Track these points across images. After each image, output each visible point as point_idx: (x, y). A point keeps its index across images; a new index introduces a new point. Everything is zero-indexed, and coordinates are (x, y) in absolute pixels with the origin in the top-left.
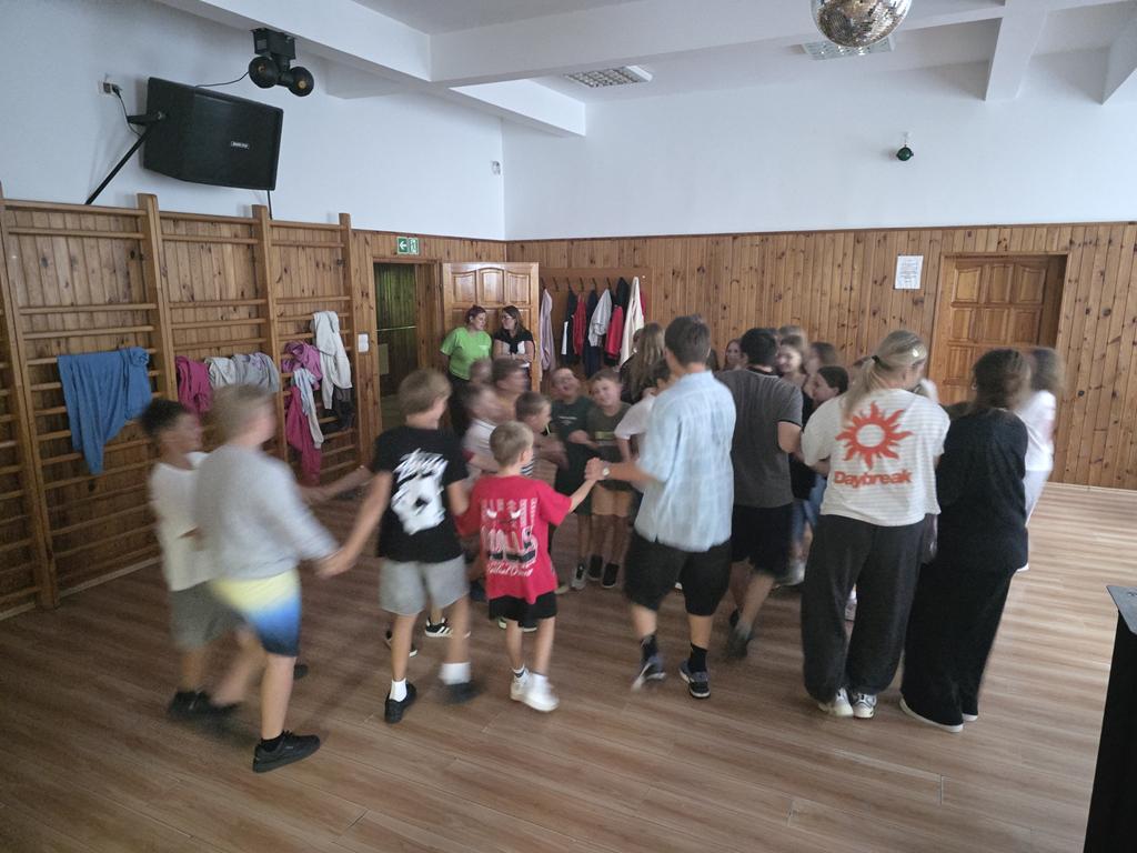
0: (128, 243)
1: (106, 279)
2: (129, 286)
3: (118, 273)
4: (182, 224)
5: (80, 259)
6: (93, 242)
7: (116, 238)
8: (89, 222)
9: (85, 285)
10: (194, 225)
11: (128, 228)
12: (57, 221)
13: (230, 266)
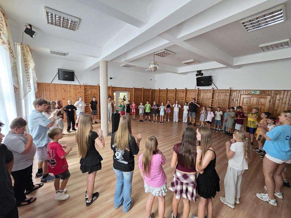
5: (193, 94)
10: (205, 90)
12: (192, 91)
13: (209, 95)
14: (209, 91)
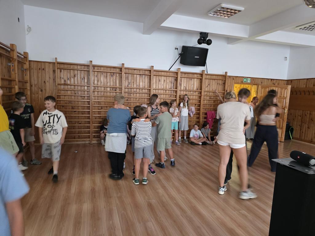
0: (175, 78)
1: (170, 84)
2: (174, 86)
3: (172, 83)
4: (186, 74)
5: (166, 81)
6: (168, 77)
7: (173, 77)
8: (168, 74)
9: (166, 85)
10: (189, 74)
11: (175, 75)
12: (163, 73)
13: (195, 83)
14: (196, 76)
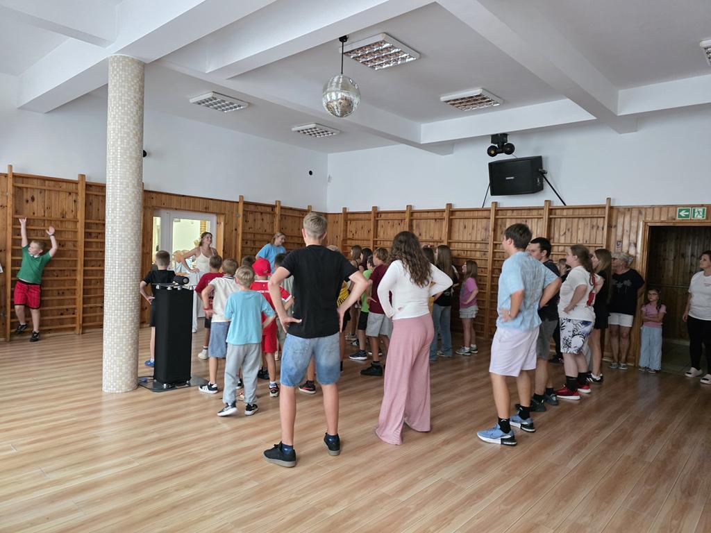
4: (516, 212)
5: (475, 226)
6: (481, 220)
9: (475, 234)
10: (520, 212)
13: (535, 227)
